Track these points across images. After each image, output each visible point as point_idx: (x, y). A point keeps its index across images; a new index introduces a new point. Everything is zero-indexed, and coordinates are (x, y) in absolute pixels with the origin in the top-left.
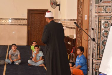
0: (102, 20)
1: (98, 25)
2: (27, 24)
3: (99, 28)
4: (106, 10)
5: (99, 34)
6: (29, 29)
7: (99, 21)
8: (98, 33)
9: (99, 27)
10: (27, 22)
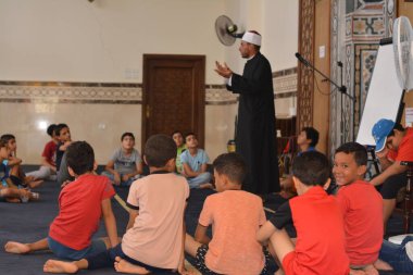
0: (364, 52)
1: (353, 64)
2: (140, 99)
3: (357, 73)
4: (373, 26)
5: (357, 86)
6: (148, 114)
7: (355, 56)
8: (355, 84)
9: (355, 70)
10: (141, 94)
